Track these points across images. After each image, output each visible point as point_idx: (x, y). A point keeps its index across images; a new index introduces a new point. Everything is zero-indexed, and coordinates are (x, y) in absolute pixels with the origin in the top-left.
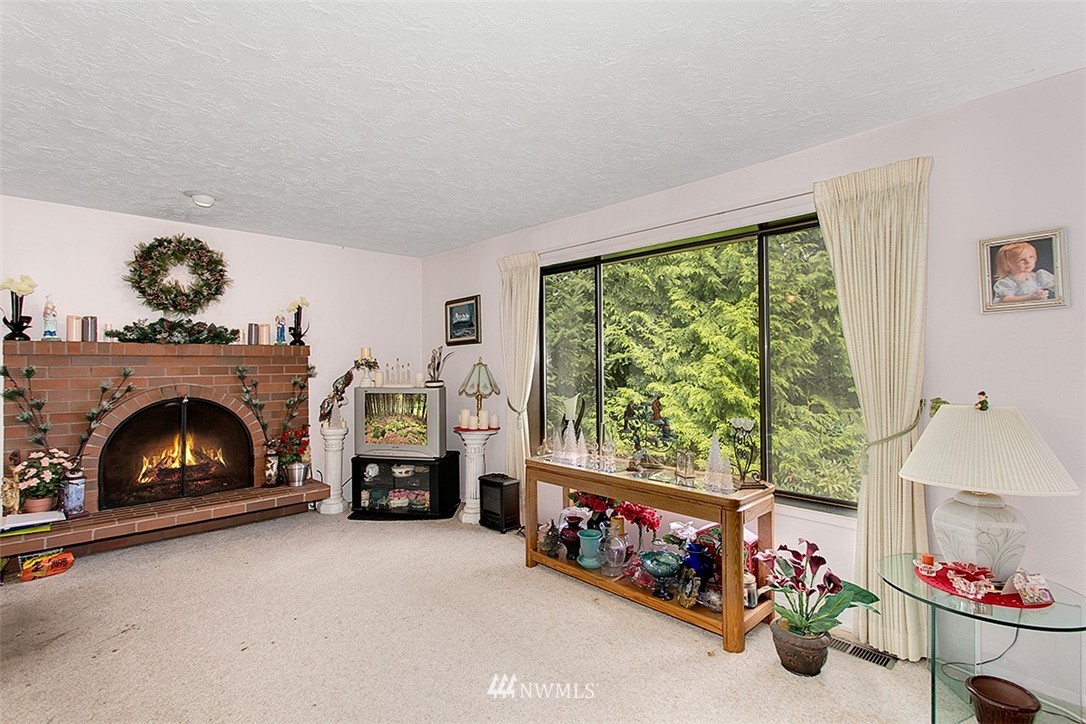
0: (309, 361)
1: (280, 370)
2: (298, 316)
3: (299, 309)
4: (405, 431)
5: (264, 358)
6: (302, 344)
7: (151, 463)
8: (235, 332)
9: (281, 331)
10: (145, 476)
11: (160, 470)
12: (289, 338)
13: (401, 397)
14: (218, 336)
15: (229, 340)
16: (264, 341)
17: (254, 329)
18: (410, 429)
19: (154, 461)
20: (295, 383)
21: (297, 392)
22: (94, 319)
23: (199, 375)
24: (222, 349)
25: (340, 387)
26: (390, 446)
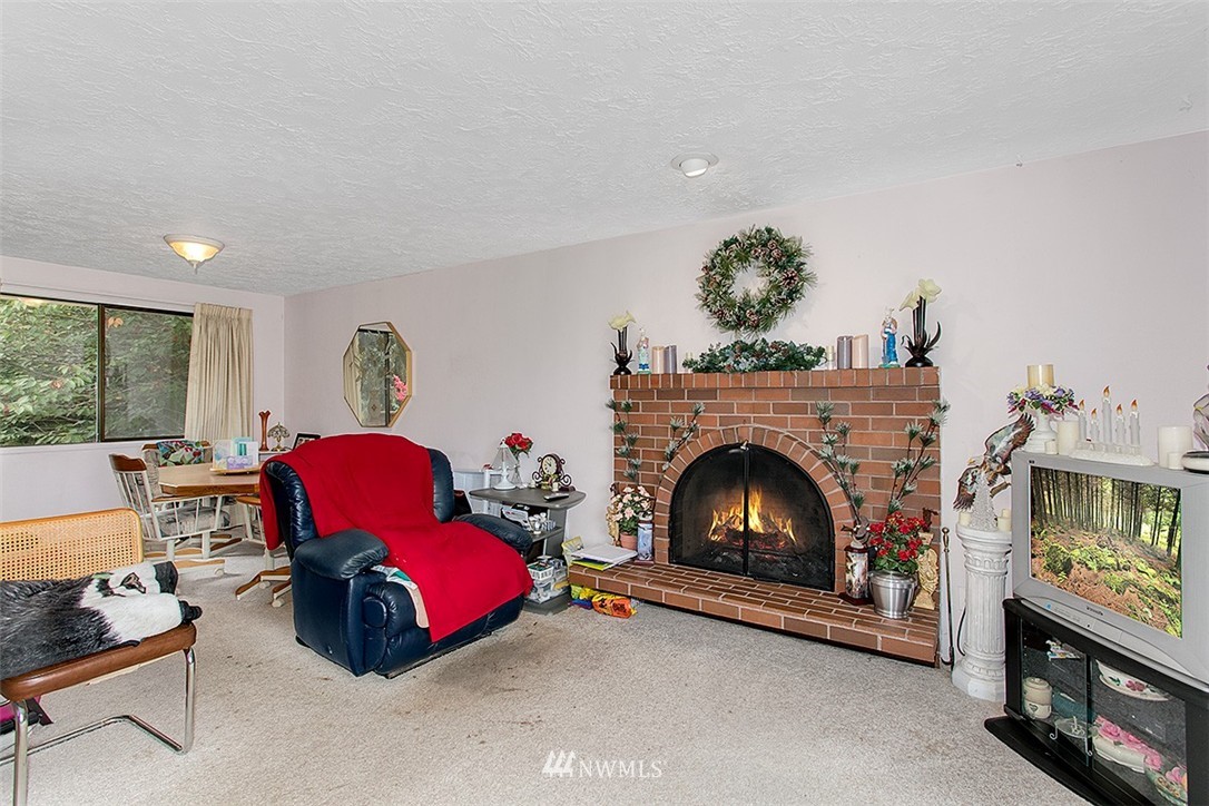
0: (942, 394)
1: (887, 410)
2: (919, 313)
3: (922, 303)
4: (1118, 577)
5: (858, 390)
6: (928, 364)
7: (720, 519)
8: (821, 351)
9: (890, 341)
10: (714, 532)
11: (728, 529)
12: (904, 356)
13: (1108, 486)
14: (794, 359)
15: (811, 364)
16: (859, 363)
17: (846, 344)
18: (1131, 575)
19: (723, 518)
20: (913, 435)
21: (917, 448)
22: (674, 348)
23: (772, 414)
24: (796, 377)
25: (1001, 446)
26: (1083, 603)
